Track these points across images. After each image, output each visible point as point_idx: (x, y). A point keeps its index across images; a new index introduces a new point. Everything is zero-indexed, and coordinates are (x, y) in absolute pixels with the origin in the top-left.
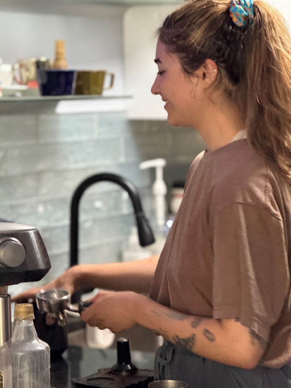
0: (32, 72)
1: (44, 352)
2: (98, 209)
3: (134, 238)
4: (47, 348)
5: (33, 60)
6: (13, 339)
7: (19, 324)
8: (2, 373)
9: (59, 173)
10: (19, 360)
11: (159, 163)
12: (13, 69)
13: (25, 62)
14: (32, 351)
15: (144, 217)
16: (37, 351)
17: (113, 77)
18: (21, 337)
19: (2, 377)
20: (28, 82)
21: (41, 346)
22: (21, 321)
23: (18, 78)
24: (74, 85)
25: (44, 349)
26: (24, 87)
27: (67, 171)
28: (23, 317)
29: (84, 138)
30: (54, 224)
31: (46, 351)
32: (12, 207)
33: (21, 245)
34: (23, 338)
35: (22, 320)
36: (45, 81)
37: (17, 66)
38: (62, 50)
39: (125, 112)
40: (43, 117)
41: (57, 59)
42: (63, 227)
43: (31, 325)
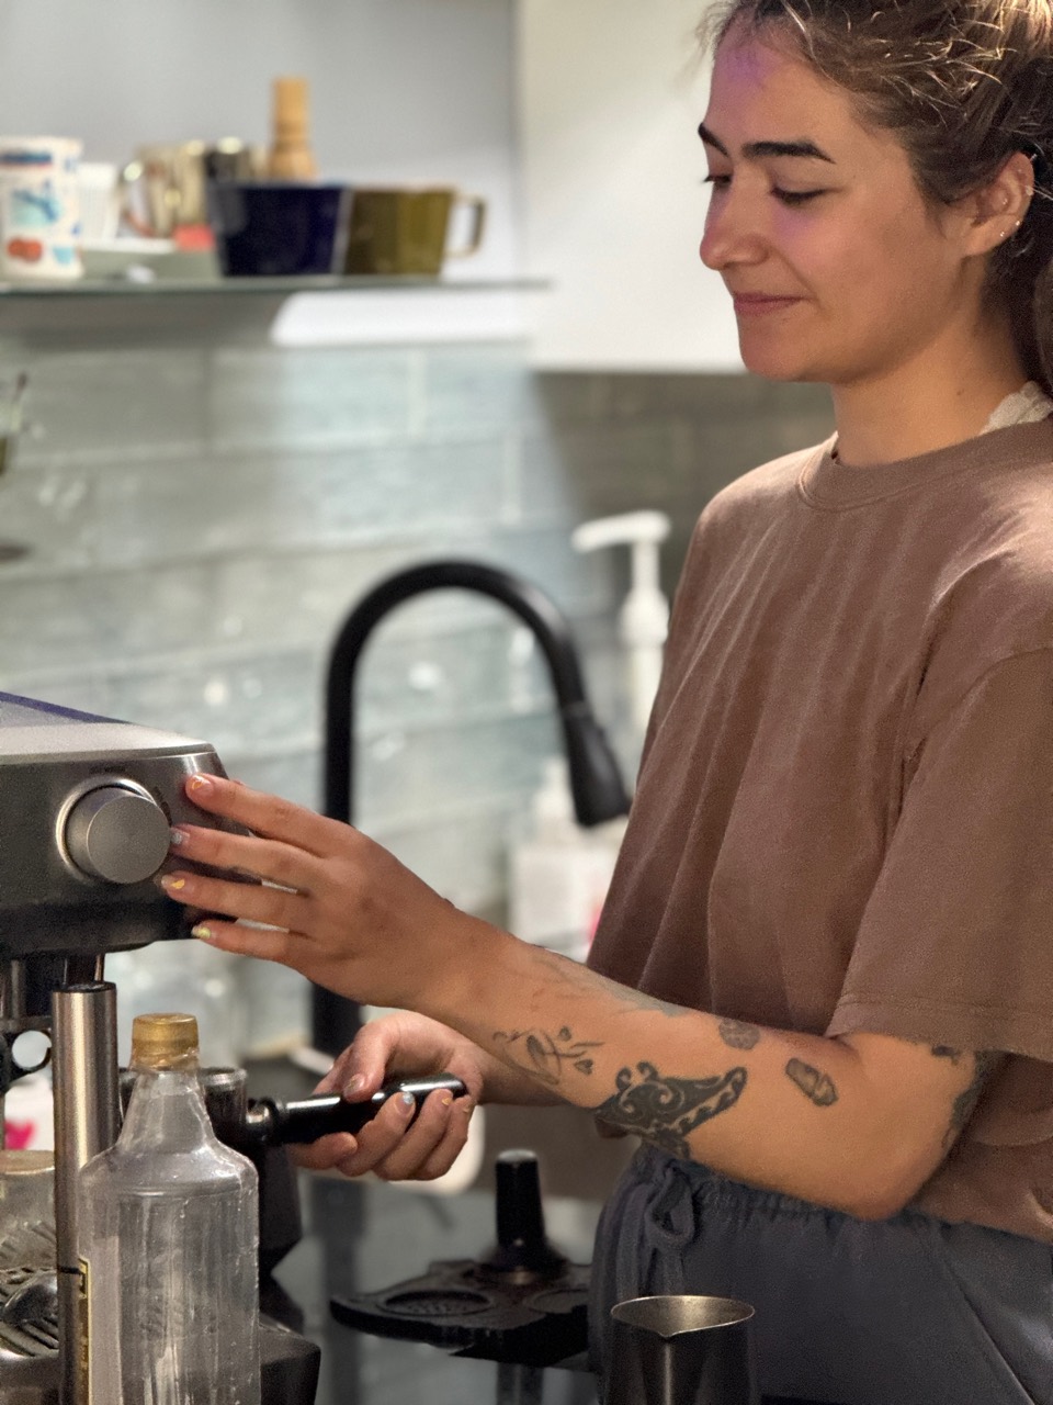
0: (190, 195)
1: (238, 1187)
2: (422, 695)
3: (556, 799)
4: (246, 1174)
5: (196, 148)
6: (126, 1141)
7: (145, 1086)
8: (86, 1264)
9: (286, 562)
10: (147, 1216)
11: (645, 529)
12: (121, 181)
13: (165, 156)
14: (194, 1184)
15: (589, 719)
16: (212, 1183)
17: (480, 210)
18: (153, 1135)
19: (84, 1276)
20: (175, 228)
21: (226, 1168)
22: (155, 1076)
23: (140, 215)
24: (341, 241)
25: (238, 1176)
26: (160, 247)
27: (314, 552)
28: (162, 1062)
29: (373, 433)
30: (265, 747)
31: (244, 1184)
32: (115, 682)
33: (154, 803)
34: (160, 1137)
35: (157, 1072)
36: (238, 223)
37: (134, 172)
38: (299, 115)
39: (521, 342)
40: (229, 358)
41: (280, 147)
42: (298, 757)
43: (189, 1090)
